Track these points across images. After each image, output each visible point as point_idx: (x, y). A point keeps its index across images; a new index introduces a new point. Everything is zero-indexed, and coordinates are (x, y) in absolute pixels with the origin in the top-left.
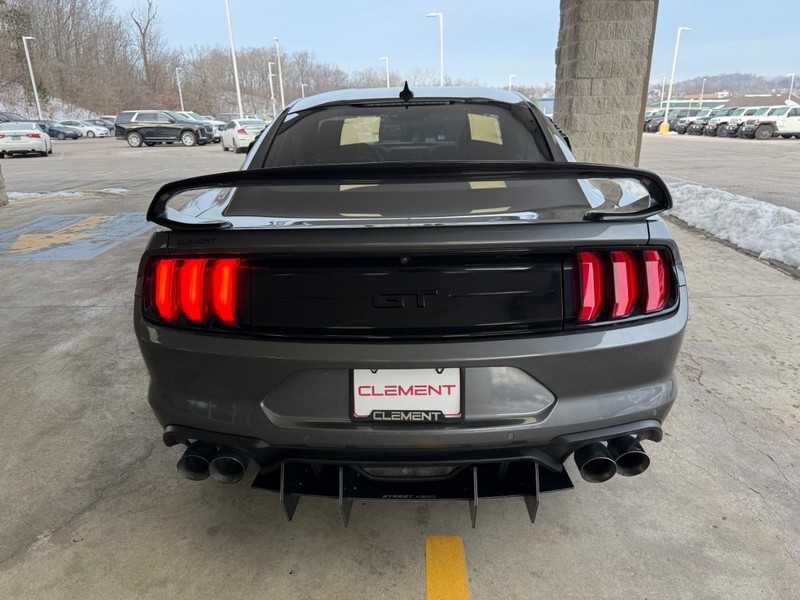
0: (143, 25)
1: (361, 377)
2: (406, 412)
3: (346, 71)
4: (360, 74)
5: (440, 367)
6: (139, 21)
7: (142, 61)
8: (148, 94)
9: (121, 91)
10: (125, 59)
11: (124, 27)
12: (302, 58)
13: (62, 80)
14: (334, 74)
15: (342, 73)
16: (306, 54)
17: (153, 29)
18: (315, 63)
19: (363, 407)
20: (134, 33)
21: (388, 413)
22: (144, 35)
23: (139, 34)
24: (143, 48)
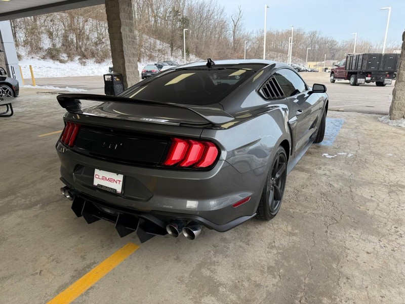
0: (236, 21)
1: (97, 172)
2: (106, 187)
3: (338, 41)
4: (346, 41)
5: (118, 173)
6: (234, 19)
7: (232, 38)
8: (231, 53)
9: (220, 52)
10: (225, 38)
11: (227, 22)
12: (314, 34)
13: (197, 47)
14: (330, 42)
15: (335, 42)
16: (316, 32)
17: (240, 23)
18: (320, 36)
19: (96, 182)
20: (231, 25)
21: (102, 186)
22: (235, 26)
23: (233, 25)
24: (234, 32)
